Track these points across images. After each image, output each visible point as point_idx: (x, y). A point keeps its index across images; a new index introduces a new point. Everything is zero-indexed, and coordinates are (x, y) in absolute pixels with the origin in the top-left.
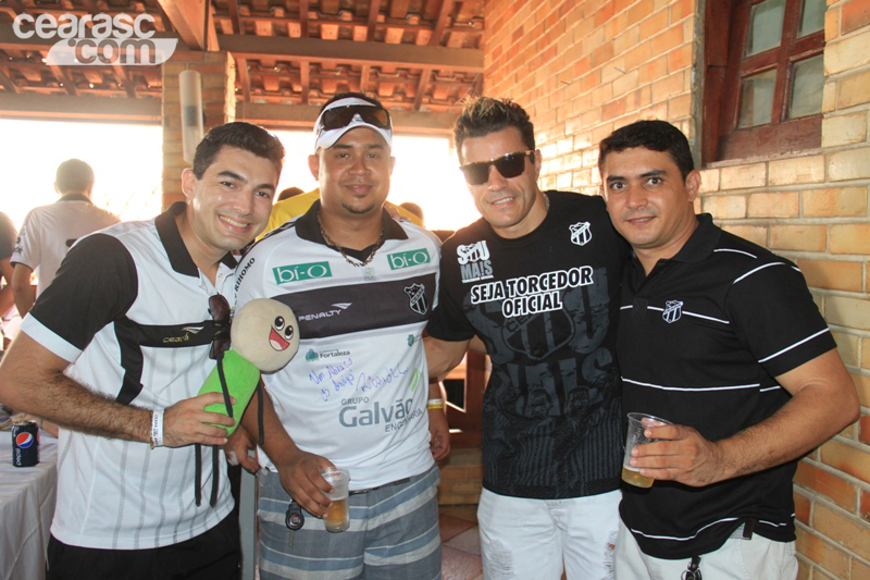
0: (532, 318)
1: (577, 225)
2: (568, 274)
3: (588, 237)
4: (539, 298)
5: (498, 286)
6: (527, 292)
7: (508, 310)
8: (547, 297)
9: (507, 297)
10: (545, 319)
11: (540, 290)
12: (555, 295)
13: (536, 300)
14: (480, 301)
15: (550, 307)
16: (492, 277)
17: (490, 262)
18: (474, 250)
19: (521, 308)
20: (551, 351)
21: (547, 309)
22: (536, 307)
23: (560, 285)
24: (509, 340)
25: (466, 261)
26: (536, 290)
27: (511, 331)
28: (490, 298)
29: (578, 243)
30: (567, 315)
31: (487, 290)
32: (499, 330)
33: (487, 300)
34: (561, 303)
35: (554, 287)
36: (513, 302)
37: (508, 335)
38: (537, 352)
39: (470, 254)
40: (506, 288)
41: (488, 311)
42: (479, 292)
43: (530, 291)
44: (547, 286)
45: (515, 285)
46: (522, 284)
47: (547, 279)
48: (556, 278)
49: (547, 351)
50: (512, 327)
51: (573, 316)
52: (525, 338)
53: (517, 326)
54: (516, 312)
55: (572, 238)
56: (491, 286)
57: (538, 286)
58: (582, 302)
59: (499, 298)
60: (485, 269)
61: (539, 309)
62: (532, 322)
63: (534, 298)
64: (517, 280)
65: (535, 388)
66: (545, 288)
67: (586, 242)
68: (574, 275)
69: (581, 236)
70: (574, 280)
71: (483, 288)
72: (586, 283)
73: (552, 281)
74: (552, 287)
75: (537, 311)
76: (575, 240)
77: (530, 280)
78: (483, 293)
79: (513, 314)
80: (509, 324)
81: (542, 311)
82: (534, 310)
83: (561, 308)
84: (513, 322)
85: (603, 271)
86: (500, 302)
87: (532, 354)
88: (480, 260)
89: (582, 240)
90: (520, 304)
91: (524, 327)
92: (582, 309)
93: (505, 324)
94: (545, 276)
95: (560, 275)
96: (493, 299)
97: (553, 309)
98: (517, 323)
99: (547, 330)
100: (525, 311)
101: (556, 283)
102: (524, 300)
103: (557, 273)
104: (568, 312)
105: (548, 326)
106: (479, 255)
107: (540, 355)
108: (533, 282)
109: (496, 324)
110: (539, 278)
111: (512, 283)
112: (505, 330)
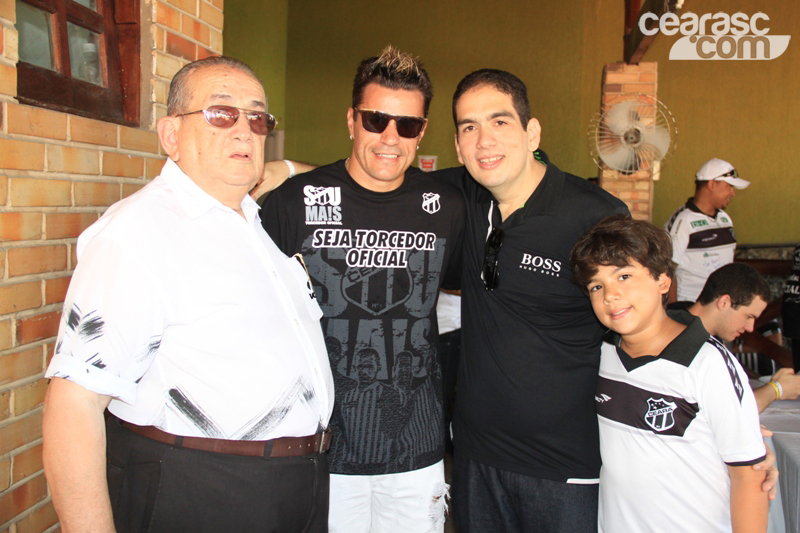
0: (375, 272)
1: (429, 195)
2: (416, 236)
3: (437, 208)
4: (386, 253)
5: (346, 234)
6: (376, 246)
7: (353, 260)
8: (394, 254)
9: (354, 246)
10: (389, 275)
11: (388, 246)
12: (402, 253)
13: (382, 255)
14: (322, 246)
15: (396, 264)
16: (340, 223)
17: (340, 209)
18: (324, 193)
19: (367, 260)
20: (388, 307)
21: (392, 266)
22: (381, 262)
23: (407, 245)
24: (347, 290)
25: (313, 202)
26: (385, 245)
27: (351, 281)
28: (334, 244)
29: (428, 210)
30: (409, 274)
31: (333, 236)
32: (339, 278)
33: (331, 246)
34: (406, 263)
35: (402, 246)
36: (360, 252)
37: (347, 284)
38: (375, 305)
39: (318, 196)
40: (354, 237)
41: (330, 256)
42: (323, 236)
43: (379, 245)
44: (396, 243)
45: (365, 237)
46: (372, 237)
47: (397, 237)
48: (404, 238)
49: (384, 307)
50: (353, 277)
51: (414, 276)
52: (365, 289)
53: (359, 277)
54: (361, 263)
55: (423, 205)
56: (338, 233)
57: (387, 241)
58: (423, 264)
59: (344, 245)
60: (333, 214)
61: (384, 264)
62: (375, 275)
63: (381, 252)
64: (368, 232)
65: (362, 348)
66: (393, 246)
67: (435, 211)
68: (421, 239)
69: (431, 205)
70: (420, 243)
71: (328, 233)
72: (429, 249)
73: (400, 240)
74: (400, 245)
75: (381, 266)
76: (426, 207)
77: (381, 234)
78: (327, 238)
79: (358, 264)
80: (351, 273)
81: (386, 266)
82: (379, 264)
83: (405, 266)
84: (356, 272)
85: (443, 241)
86: (345, 250)
87: (369, 306)
88: (329, 205)
89: (431, 209)
90: (367, 255)
91: (365, 279)
92: (422, 272)
93: (347, 272)
94: (395, 234)
95: (408, 236)
96: (338, 246)
97: (398, 266)
98: (359, 274)
99: (388, 286)
100: (369, 263)
101: (404, 243)
102: (371, 252)
103: (406, 233)
104: (411, 271)
105: (390, 281)
106: (328, 199)
107: (377, 311)
108: (384, 237)
109: (336, 272)
110: (389, 235)
111: (361, 234)
112: (346, 279)
